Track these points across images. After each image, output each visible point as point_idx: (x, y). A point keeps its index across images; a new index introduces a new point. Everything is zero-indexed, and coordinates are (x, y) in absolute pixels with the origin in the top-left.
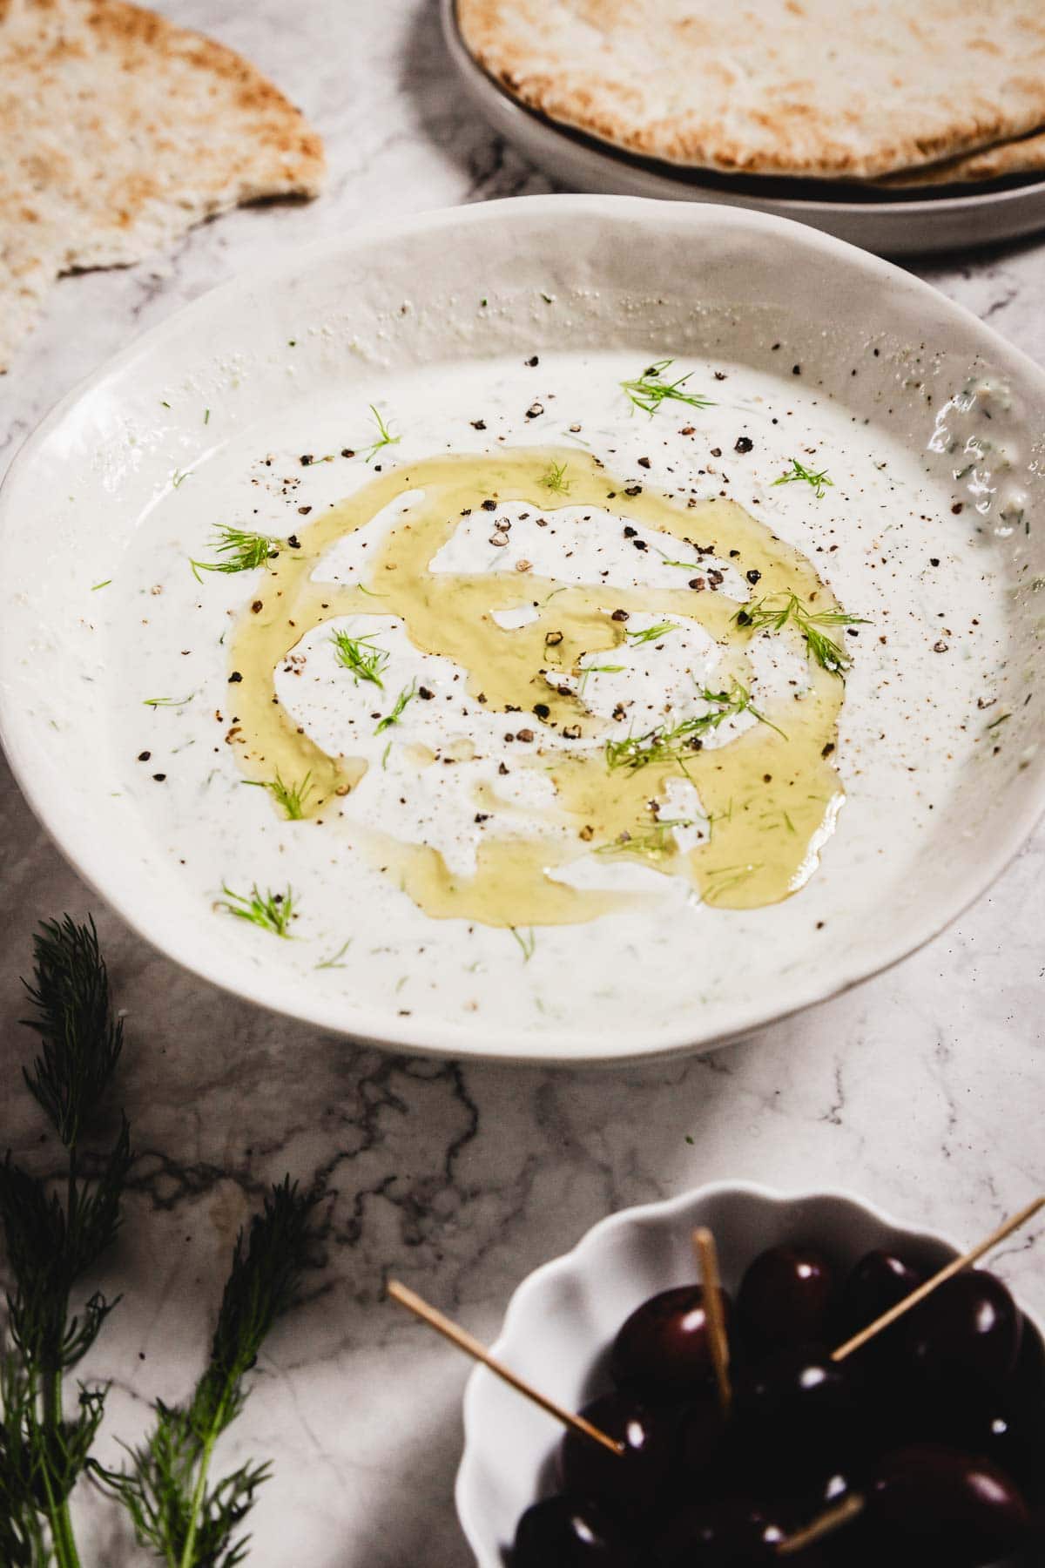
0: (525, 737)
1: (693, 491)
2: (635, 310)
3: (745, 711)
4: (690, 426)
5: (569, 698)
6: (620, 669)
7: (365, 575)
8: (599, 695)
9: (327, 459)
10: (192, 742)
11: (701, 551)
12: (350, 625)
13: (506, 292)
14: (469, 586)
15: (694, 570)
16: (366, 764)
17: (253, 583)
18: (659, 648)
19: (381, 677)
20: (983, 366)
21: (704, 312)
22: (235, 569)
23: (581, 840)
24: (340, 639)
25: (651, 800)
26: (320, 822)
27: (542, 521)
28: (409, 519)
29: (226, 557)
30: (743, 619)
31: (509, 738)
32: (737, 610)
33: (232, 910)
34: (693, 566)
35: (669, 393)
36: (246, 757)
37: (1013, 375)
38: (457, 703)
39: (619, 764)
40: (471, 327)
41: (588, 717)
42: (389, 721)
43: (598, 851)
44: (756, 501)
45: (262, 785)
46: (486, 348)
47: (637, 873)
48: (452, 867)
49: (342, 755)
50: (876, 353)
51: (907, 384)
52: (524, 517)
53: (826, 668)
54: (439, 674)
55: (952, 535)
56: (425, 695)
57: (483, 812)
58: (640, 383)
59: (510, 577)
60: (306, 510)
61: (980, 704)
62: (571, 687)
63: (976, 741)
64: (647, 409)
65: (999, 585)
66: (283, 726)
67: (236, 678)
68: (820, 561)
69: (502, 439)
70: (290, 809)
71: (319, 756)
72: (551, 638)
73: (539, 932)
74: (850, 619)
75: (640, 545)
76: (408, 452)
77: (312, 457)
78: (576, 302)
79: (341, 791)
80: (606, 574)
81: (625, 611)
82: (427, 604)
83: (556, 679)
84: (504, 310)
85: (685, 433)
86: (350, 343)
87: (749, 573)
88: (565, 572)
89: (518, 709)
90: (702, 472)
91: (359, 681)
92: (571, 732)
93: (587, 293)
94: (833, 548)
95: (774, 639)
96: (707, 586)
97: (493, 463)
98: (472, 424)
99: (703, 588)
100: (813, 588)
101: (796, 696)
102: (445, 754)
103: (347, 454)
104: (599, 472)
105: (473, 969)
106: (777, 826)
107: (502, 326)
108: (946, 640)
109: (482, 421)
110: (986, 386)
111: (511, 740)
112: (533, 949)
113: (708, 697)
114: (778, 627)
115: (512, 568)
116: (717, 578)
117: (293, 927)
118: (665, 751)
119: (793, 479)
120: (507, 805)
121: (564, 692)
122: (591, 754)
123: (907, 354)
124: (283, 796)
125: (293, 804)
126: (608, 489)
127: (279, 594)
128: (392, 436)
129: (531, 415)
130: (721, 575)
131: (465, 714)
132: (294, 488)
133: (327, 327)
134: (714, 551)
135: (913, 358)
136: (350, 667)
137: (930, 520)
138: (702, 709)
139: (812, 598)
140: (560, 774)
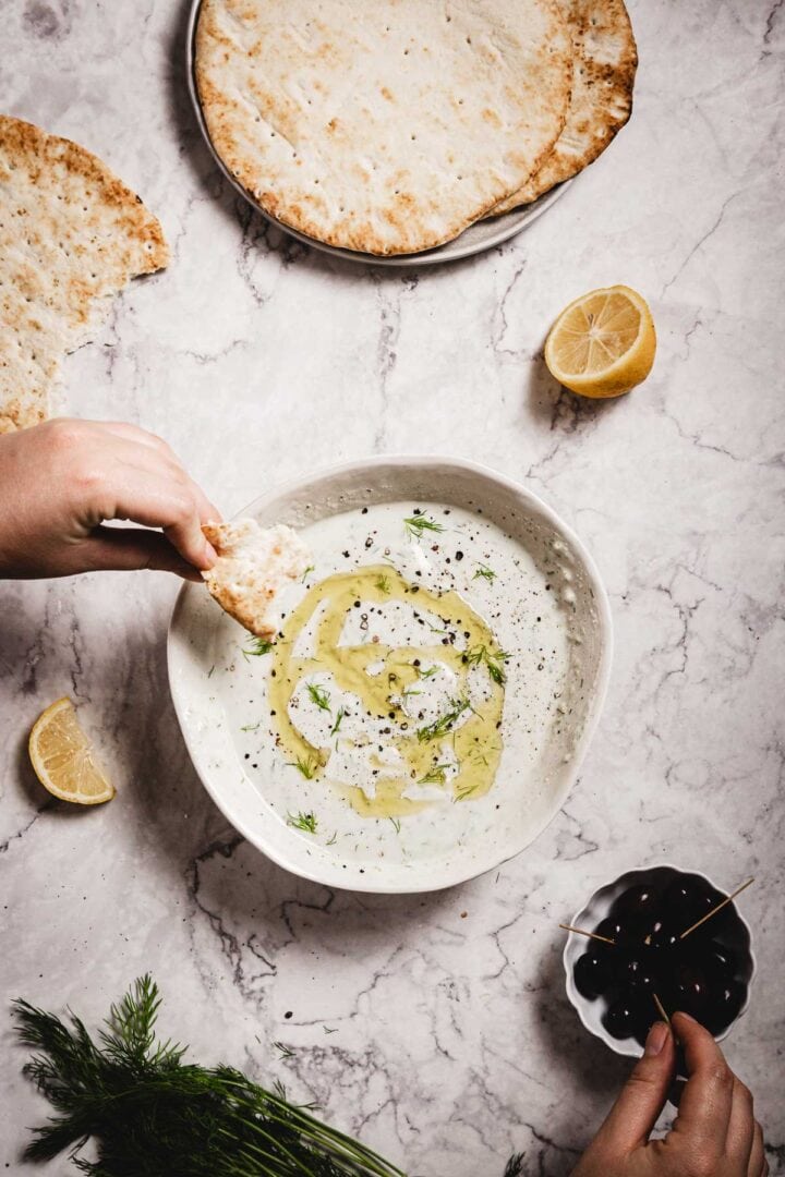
0: (387, 731)
1: (440, 588)
3: (467, 707)
4: (436, 545)
5: (401, 710)
6: (419, 693)
7: (314, 651)
8: (412, 707)
10: (264, 747)
11: (445, 623)
12: (312, 679)
14: (355, 651)
15: (444, 633)
16: (330, 750)
17: (269, 660)
18: (433, 682)
19: (328, 705)
22: (260, 652)
23: (411, 778)
24: (309, 687)
25: (434, 756)
26: (318, 781)
27: (379, 609)
28: (326, 616)
30: (464, 659)
31: (381, 732)
32: (461, 655)
33: (293, 824)
34: (442, 631)
35: (426, 524)
36: (286, 752)
38: (360, 717)
39: (422, 738)
41: (408, 718)
42: (336, 729)
43: (419, 782)
44: (467, 588)
45: (294, 765)
47: (433, 790)
48: (368, 796)
49: (321, 749)
52: (372, 608)
53: (497, 683)
54: (351, 702)
55: (547, 602)
56: (347, 714)
57: (375, 769)
58: (412, 519)
59: (372, 646)
60: (283, 616)
61: (555, 696)
62: (401, 702)
64: (417, 535)
66: (296, 734)
67: (273, 713)
68: (493, 621)
69: (357, 562)
70: (307, 776)
71: (310, 748)
72: (390, 678)
73: (401, 820)
74: (506, 656)
75: (421, 622)
76: (320, 575)
78: (380, 490)
79: (323, 765)
80: (408, 639)
81: (418, 661)
82: (340, 662)
83: (395, 699)
85: (434, 549)
87: (465, 633)
88: (393, 641)
89: (383, 717)
90: (443, 572)
91: (321, 711)
92: (404, 726)
94: (499, 614)
95: (476, 670)
96: (449, 642)
97: (354, 577)
98: (343, 554)
101: (485, 699)
102: (358, 743)
104: (400, 579)
105: (381, 839)
106: (481, 763)
108: (543, 663)
109: (347, 552)
111: (382, 734)
112: (400, 829)
113: (452, 705)
114: (477, 664)
115: (371, 640)
116: (453, 636)
117: (317, 829)
118: (439, 731)
119: (481, 575)
120: (384, 766)
121: (399, 706)
122: (412, 737)
124: (302, 768)
125: (306, 772)
126: (405, 586)
127: (281, 665)
128: (310, 567)
129: (367, 545)
131: (363, 722)
134: (451, 623)
136: (316, 701)
137: (537, 594)
138: (451, 710)
139: (491, 645)
140: (402, 746)
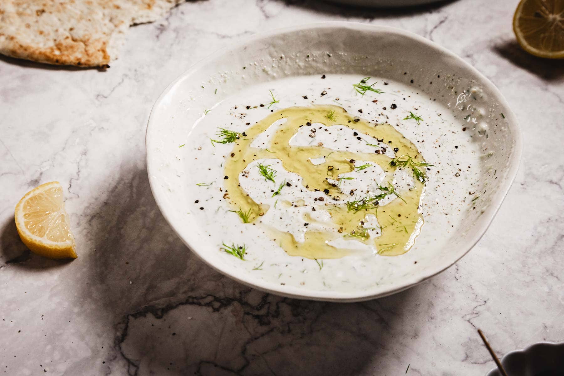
0: (321, 199)
1: (377, 121)
2: (358, 60)
3: (393, 194)
4: (376, 100)
5: (336, 188)
6: (352, 179)
7: (268, 146)
8: (346, 187)
9: (255, 107)
10: (212, 198)
11: (379, 141)
12: (264, 162)
13: (316, 53)
14: (302, 150)
15: (377, 147)
16: (269, 206)
17: (231, 147)
18: (365, 172)
19: (274, 179)
20: (474, 83)
21: (381, 61)
22: (225, 142)
23: (339, 233)
24: (260, 166)
25: (361, 221)
26: (254, 224)
27: (326, 129)
28: (283, 128)
29: (223, 138)
30: (393, 164)
31: (316, 200)
32: (391, 161)
33: (226, 250)
34: (376, 146)
35: (369, 88)
36: (230, 203)
37: (483, 86)
38: (300, 188)
39: (352, 209)
40: (303, 64)
41: (341, 194)
42: (277, 193)
43: (344, 236)
44: (397, 125)
45: (235, 212)
46: (308, 71)
47: (357, 243)
48: (297, 239)
49: (261, 203)
50: (439, 77)
51: (449, 87)
52: (321, 128)
53: (420, 180)
54: (293, 178)
55: (463, 138)
56: (289, 185)
57: (307, 222)
58: (359, 85)
59: (317, 148)
60: (248, 124)
61: (470, 193)
62: (336, 184)
63: (468, 205)
64: (361, 93)
65: (478, 155)
66: (242, 194)
67: (226, 178)
68: (418, 145)
69: (313, 102)
70: (244, 220)
71: (253, 204)
72: (330, 168)
73: (325, 261)
74: (428, 165)
75: (359, 138)
76: (282, 105)
77: (250, 107)
78: (339, 57)
79: (261, 215)
80: (348, 147)
81: (354, 160)
82: (289, 156)
83: (331, 181)
84: (315, 59)
85: (374, 102)
86: (263, 68)
87: (395, 149)
88: (334, 147)
89: (319, 190)
90: (379, 115)
91: (267, 180)
92: (336, 198)
93: (342, 54)
94: (423, 141)
95: (403, 171)
96: (381, 152)
97: (309, 110)
98: (303, 97)
99: (380, 153)
100: (416, 154)
101: (410, 189)
102: (295, 204)
103: (262, 106)
104: (345, 114)
105: (303, 272)
106: (402, 231)
107: (314, 64)
108: (459, 173)
109: (306, 96)
110: (475, 89)
111: (317, 200)
112: (323, 267)
113: (381, 188)
114: (404, 167)
115: (317, 145)
116: (384, 150)
117: (245, 257)
118: (367, 205)
119: (410, 118)
120: (315, 221)
121: (334, 186)
122: (342, 206)
123: (449, 78)
124: (242, 216)
125: (245, 218)
126: (349, 120)
127: (240, 151)
128: (276, 100)
129: (323, 94)
130: (385, 149)
131: (302, 191)
132: (244, 116)
133: (256, 63)
134: (383, 141)
135: (451, 79)
136: (264, 175)
137: (455, 133)
138: (379, 192)
139: (416, 157)
140: (332, 212)
